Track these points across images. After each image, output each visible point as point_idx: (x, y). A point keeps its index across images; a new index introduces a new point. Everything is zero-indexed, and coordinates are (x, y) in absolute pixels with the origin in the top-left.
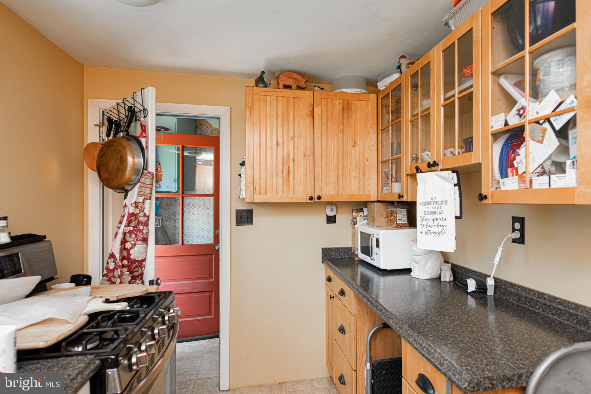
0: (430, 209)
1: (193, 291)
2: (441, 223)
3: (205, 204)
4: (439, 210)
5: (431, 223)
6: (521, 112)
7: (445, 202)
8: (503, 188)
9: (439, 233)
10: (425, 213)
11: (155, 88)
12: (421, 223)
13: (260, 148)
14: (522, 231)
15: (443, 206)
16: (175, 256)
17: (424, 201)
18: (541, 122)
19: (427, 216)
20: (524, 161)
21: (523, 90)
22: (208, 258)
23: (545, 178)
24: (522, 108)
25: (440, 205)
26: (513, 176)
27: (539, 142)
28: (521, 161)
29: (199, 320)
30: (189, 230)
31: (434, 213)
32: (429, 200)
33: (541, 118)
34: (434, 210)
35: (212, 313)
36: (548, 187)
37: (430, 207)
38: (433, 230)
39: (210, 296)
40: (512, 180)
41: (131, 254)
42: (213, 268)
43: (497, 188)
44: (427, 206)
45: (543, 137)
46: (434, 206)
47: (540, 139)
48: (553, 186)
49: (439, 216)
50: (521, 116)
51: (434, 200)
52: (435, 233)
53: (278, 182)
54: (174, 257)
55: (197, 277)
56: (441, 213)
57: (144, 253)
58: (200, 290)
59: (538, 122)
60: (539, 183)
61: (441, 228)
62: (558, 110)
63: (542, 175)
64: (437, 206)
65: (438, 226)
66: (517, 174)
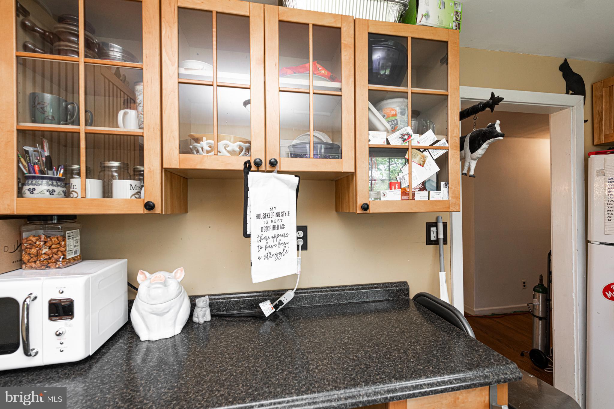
0: (270, 224)
2: (283, 240)
4: (280, 224)
5: (271, 242)
6: (406, 137)
7: (287, 214)
8: (383, 199)
9: (280, 253)
10: (263, 230)
12: (257, 244)
14: (305, 238)
15: (285, 218)
17: (262, 212)
18: (422, 150)
19: (265, 234)
20: (407, 178)
23: (425, 193)
24: (407, 134)
25: (281, 218)
26: (395, 188)
27: (420, 165)
28: (403, 177)
31: (274, 228)
32: (268, 211)
33: (422, 147)
34: (274, 224)
36: (427, 199)
37: (269, 220)
38: (274, 251)
40: (395, 192)
43: (376, 199)
44: (265, 220)
45: (424, 162)
46: (274, 218)
47: (422, 163)
48: (431, 199)
49: (280, 232)
50: (404, 140)
51: (274, 211)
52: (277, 254)
56: (282, 227)
59: (419, 150)
60: (421, 196)
61: (282, 247)
62: (435, 145)
63: (423, 190)
64: (277, 218)
65: (279, 244)
66: (400, 187)
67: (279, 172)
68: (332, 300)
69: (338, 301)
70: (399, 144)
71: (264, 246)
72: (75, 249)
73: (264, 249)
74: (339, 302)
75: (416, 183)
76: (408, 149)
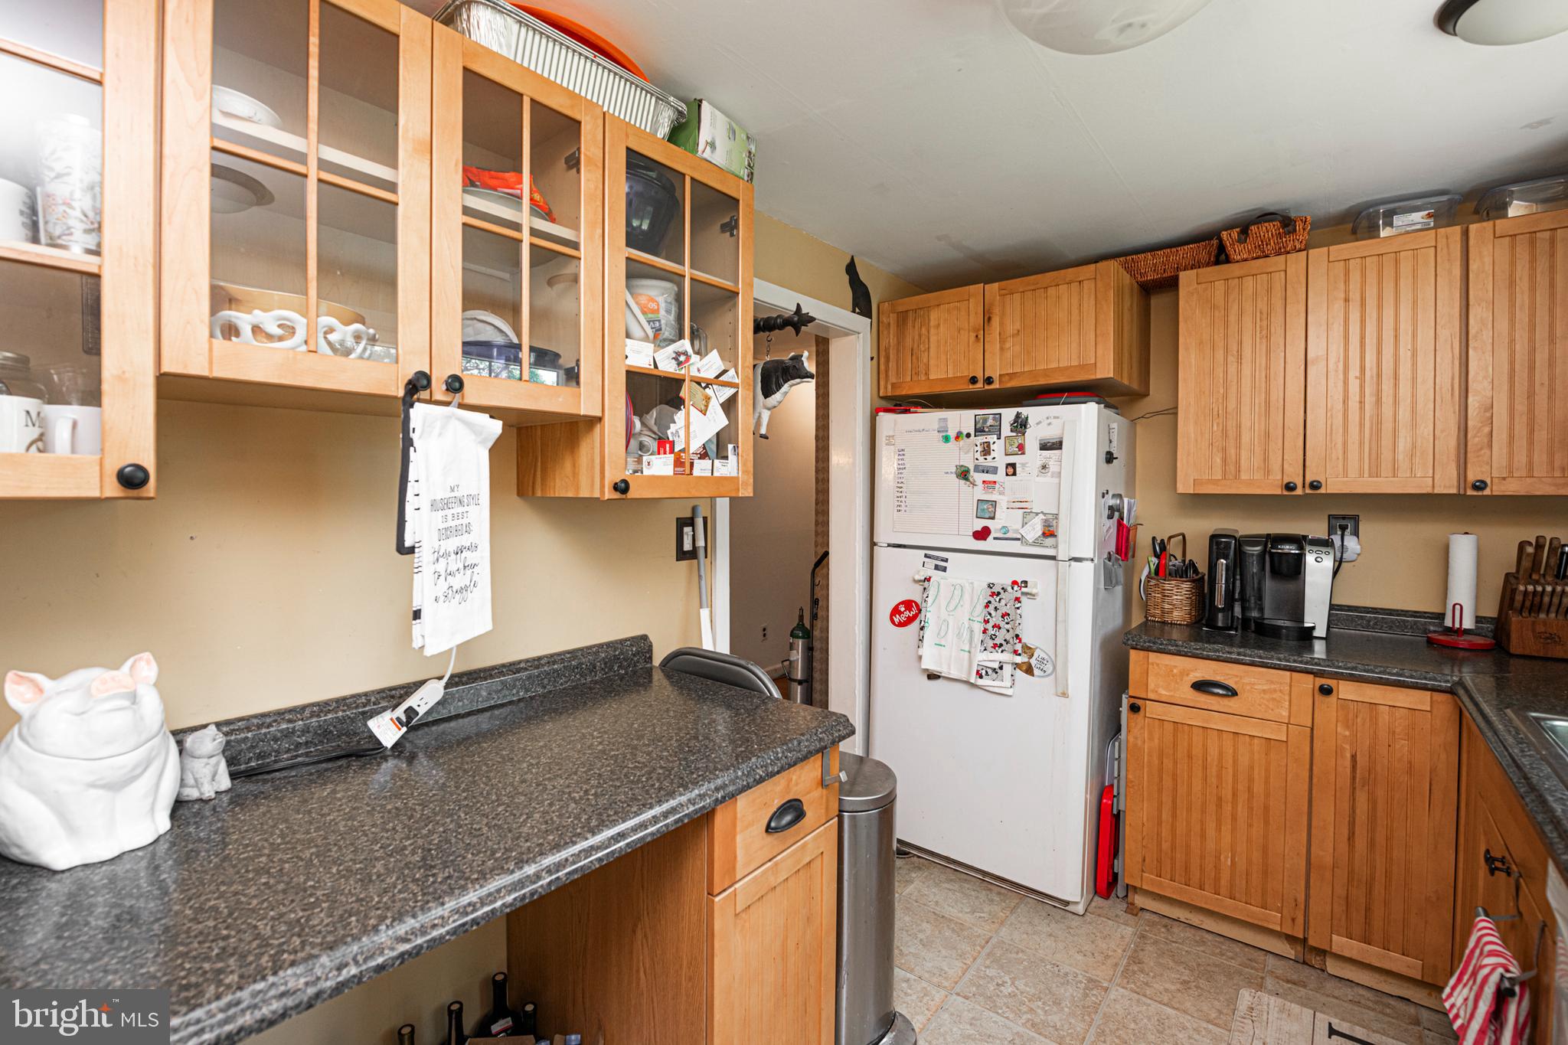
0: (450, 522)
2: (470, 557)
4: (464, 522)
5: (453, 563)
6: (682, 358)
7: (474, 499)
8: (646, 472)
9: (466, 588)
12: (432, 568)
15: (472, 509)
17: (439, 496)
18: (703, 385)
20: (682, 433)
23: (707, 463)
24: (684, 354)
25: (466, 508)
26: (665, 453)
27: (701, 412)
28: (677, 432)
31: (457, 531)
32: (448, 494)
33: (704, 380)
34: (456, 522)
36: (710, 475)
37: (449, 513)
38: (458, 582)
40: (665, 460)
43: (635, 472)
44: (444, 513)
45: (707, 406)
46: (456, 510)
47: (703, 408)
48: (715, 474)
49: (465, 540)
50: (680, 364)
51: (456, 493)
52: (461, 590)
56: (468, 529)
59: (699, 384)
60: (702, 468)
61: (469, 572)
62: (721, 379)
63: (704, 459)
64: (460, 510)
65: (465, 567)
66: (672, 451)
67: (461, 406)
68: (514, 691)
69: (527, 690)
70: (672, 370)
71: (443, 573)
73: (442, 578)
74: (529, 694)
75: (695, 446)
76: (684, 380)
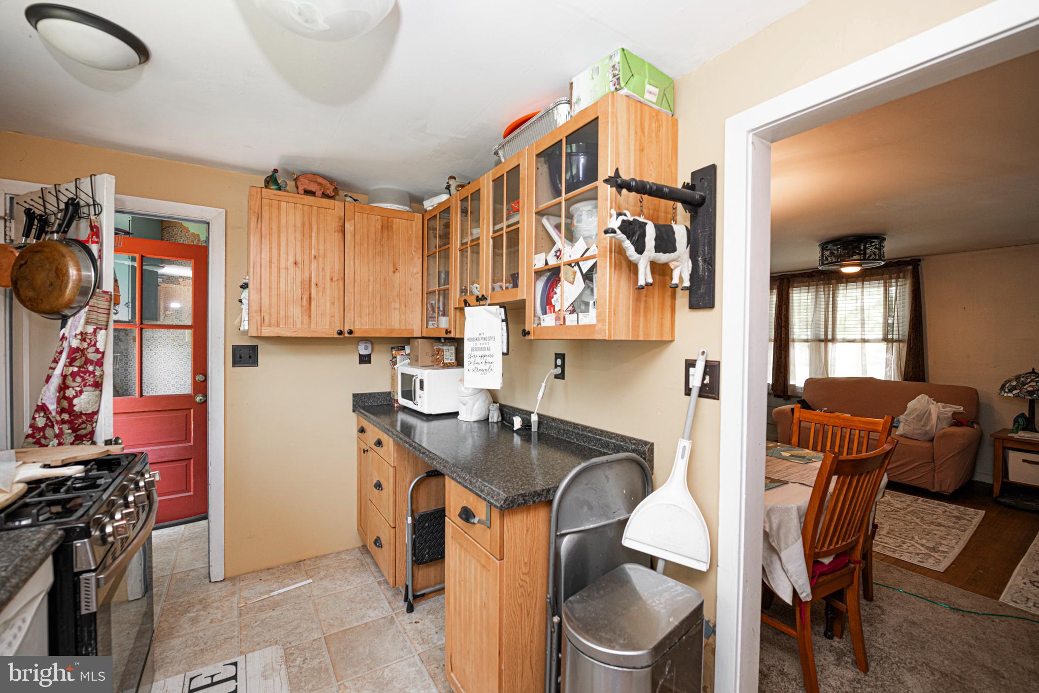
0: (478, 346)
1: (160, 460)
2: (489, 359)
3: (176, 339)
4: (487, 346)
5: (478, 360)
6: (558, 254)
7: (493, 338)
8: (543, 325)
9: (486, 370)
10: (473, 349)
11: (114, 177)
12: (468, 361)
13: (270, 267)
14: (563, 367)
15: (491, 342)
16: (128, 413)
17: (472, 337)
18: (573, 265)
19: (475, 353)
20: (559, 299)
21: (560, 231)
22: (184, 413)
23: (575, 315)
24: (559, 250)
25: (488, 341)
26: (551, 313)
27: (571, 283)
28: (557, 299)
29: (170, 500)
30: (150, 376)
31: (482, 349)
32: (477, 336)
33: (573, 261)
34: (482, 346)
35: (191, 488)
36: (576, 324)
37: (478, 343)
38: (480, 367)
39: (187, 467)
40: (550, 317)
41: (75, 405)
42: (190, 428)
43: (538, 325)
44: (475, 342)
45: (574, 279)
46: (482, 341)
47: (572, 280)
48: (580, 323)
49: (487, 353)
50: (558, 257)
51: (482, 336)
52: (483, 370)
53: (296, 312)
54: (128, 415)
55: (166, 440)
56: (489, 349)
57: (96, 403)
58: (170, 459)
59: (570, 265)
60: (571, 320)
61: (488, 365)
62: (585, 256)
63: (573, 313)
64: (485, 342)
65: (485, 363)
66: (554, 312)
67: (489, 305)
70: (555, 263)
71: (472, 362)
72: (450, 358)
73: (472, 364)
75: (566, 305)
76: (560, 267)
